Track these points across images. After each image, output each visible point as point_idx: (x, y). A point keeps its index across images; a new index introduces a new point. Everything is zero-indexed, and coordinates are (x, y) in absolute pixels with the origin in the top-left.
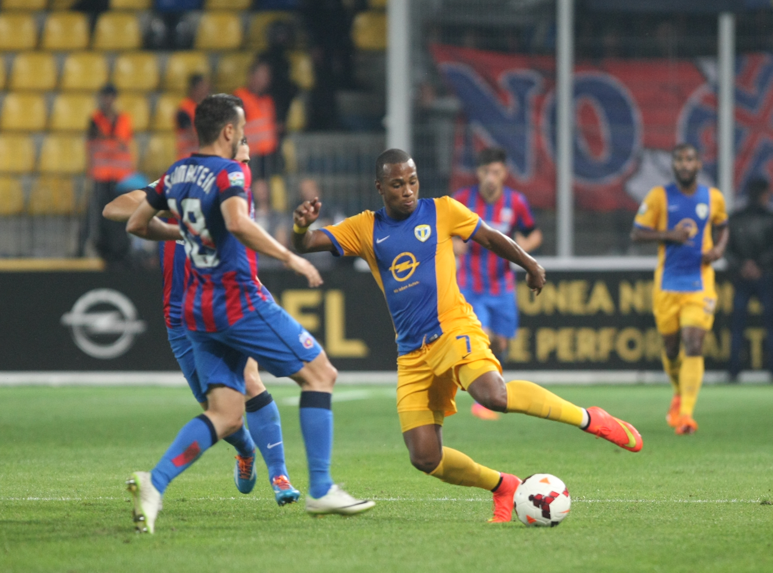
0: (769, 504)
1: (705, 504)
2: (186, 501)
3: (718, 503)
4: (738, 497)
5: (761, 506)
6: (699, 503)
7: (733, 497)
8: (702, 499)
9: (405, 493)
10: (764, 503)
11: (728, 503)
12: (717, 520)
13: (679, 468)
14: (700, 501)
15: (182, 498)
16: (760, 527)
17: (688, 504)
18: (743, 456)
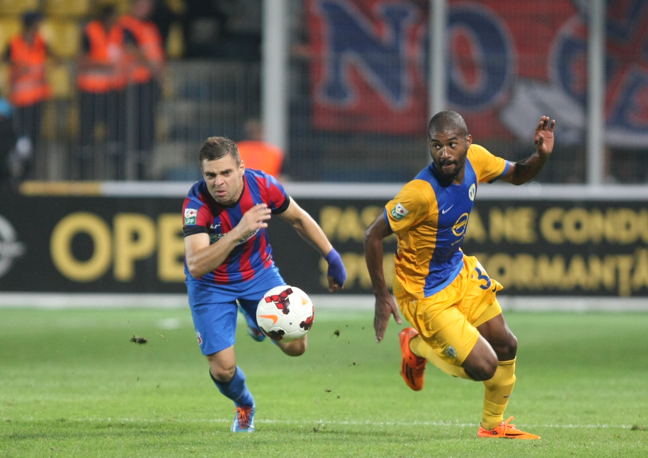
0: (639, 429)
1: (577, 429)
2: (65, 421)
3: (589, 428)
4: (609, 422)
5: (632, 432)
6: (571, 428)
7: (604, 422)
8: (574, 424)
9: (281, 416)
10: (634, 428)
11: (599, 429)
12: (589, 445)
13: (550, 393)
14: (571, 426)
15: (61, 418)
16: (631, 452)
17: (561, 428)
18: (612, 382)
